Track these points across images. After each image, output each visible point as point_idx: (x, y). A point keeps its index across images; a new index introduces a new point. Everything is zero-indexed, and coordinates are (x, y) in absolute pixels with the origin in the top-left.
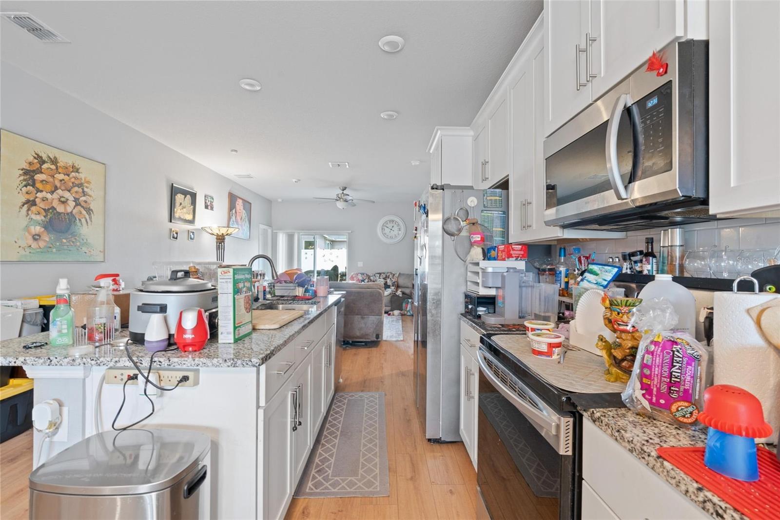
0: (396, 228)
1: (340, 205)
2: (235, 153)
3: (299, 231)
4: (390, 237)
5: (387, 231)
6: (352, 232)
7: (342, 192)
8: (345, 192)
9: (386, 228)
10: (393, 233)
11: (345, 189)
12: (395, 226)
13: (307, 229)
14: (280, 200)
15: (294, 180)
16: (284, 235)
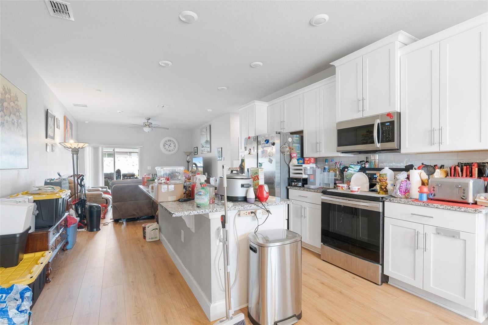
0: (172, 145)
1: (146, 129)
2: (100, 92)
3: (102, 145)
4: (169, 151)
5: (167, 146)
6: (143, 147)
7: (147, 121)
8: (149, 121)
9: (166, 145)
10: (170, 148)
11: (149, 120)
12: (172, 144)
13: (109, 145)
14: (87, 122)
15: (118, 111)
16: (90, 148)
